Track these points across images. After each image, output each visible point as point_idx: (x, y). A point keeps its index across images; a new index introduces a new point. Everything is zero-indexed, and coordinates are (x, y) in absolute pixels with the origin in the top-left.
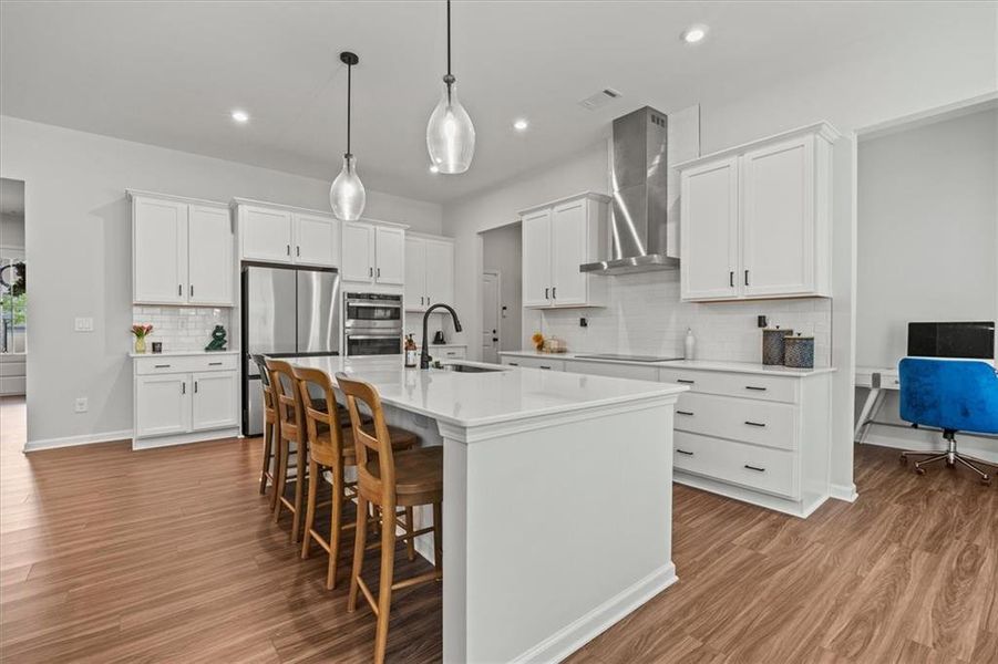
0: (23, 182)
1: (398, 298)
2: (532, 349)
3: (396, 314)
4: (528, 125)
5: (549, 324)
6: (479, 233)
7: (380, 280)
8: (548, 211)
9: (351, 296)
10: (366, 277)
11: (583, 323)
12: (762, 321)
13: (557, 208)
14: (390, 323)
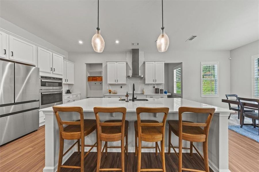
1: (61, 79)
2: (108, 93)
3: (60, 85)
4: (119, 43)
5: (111, 87)
6: (85, 63)
7: (54, 72)
8: (115, 63)
9: (42, 77)
10: (49, 71)
11: (121, 87)
12: (154, 87)
13: (118, 63)
14: (58, 88)
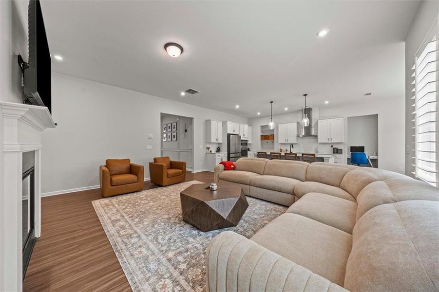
0: (192, 119)
1: (247, 141)
3: (246, 144)
6: (260, 126)
7: (245, 137)
12: (332, 146)
